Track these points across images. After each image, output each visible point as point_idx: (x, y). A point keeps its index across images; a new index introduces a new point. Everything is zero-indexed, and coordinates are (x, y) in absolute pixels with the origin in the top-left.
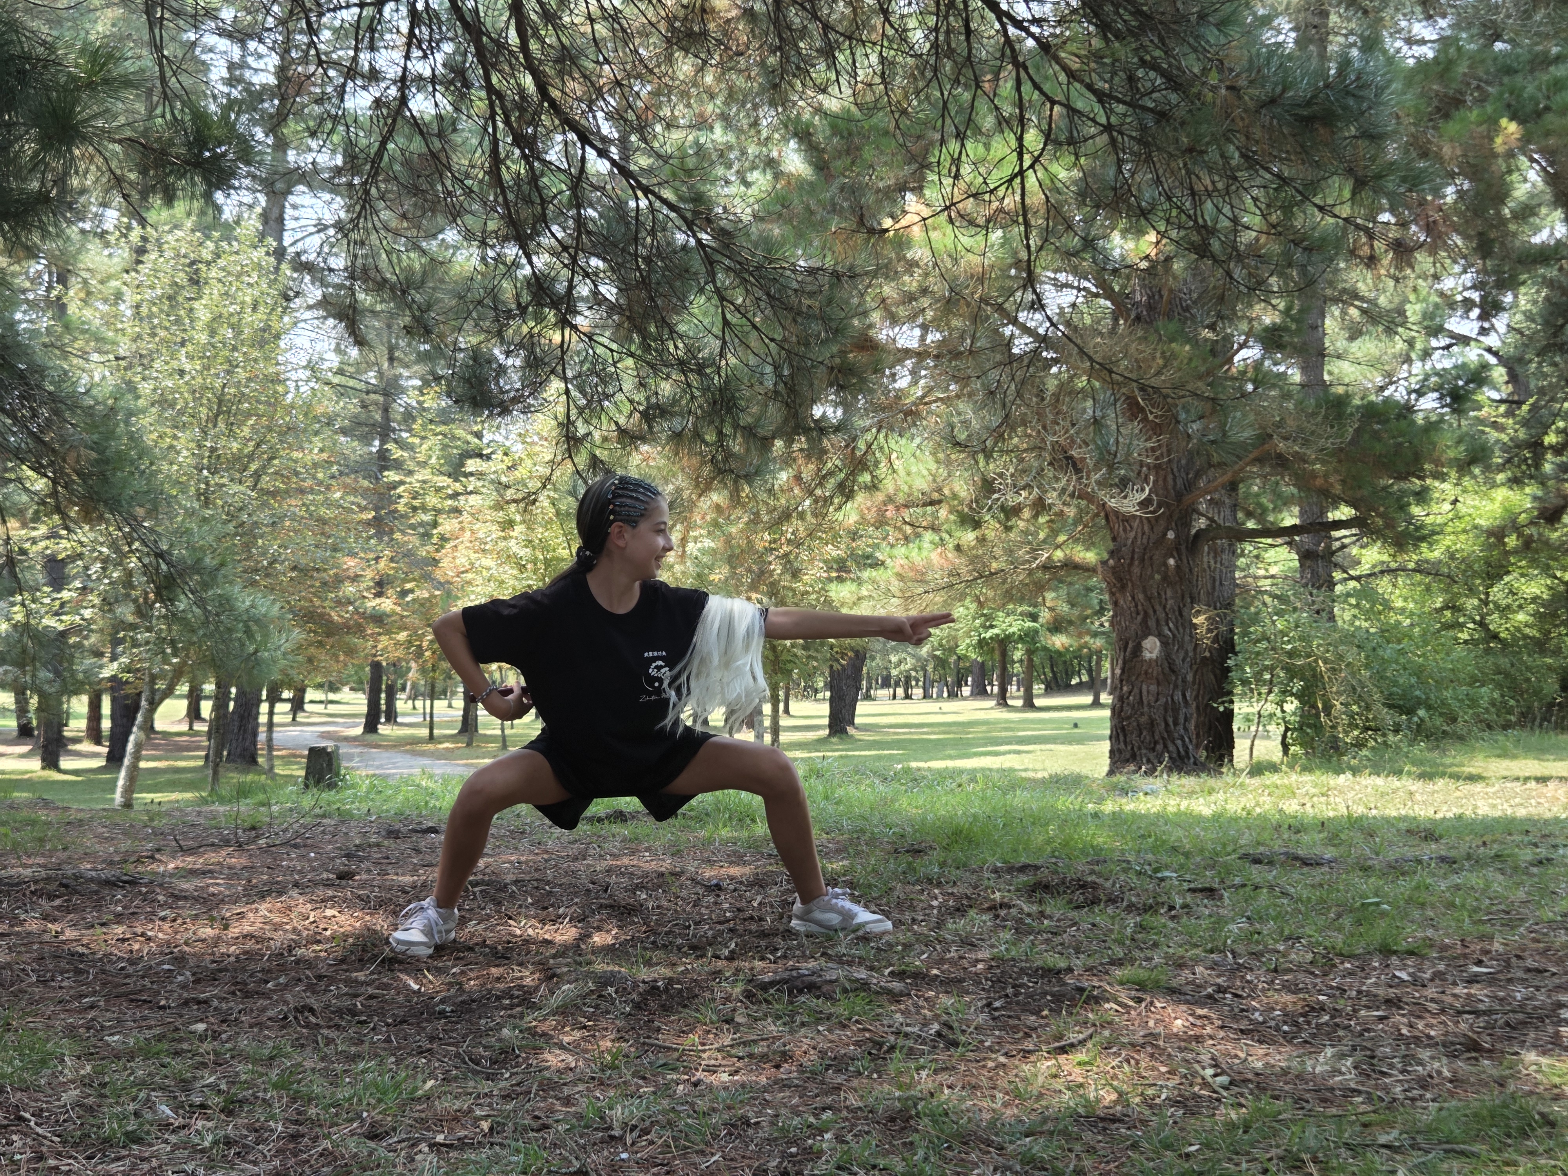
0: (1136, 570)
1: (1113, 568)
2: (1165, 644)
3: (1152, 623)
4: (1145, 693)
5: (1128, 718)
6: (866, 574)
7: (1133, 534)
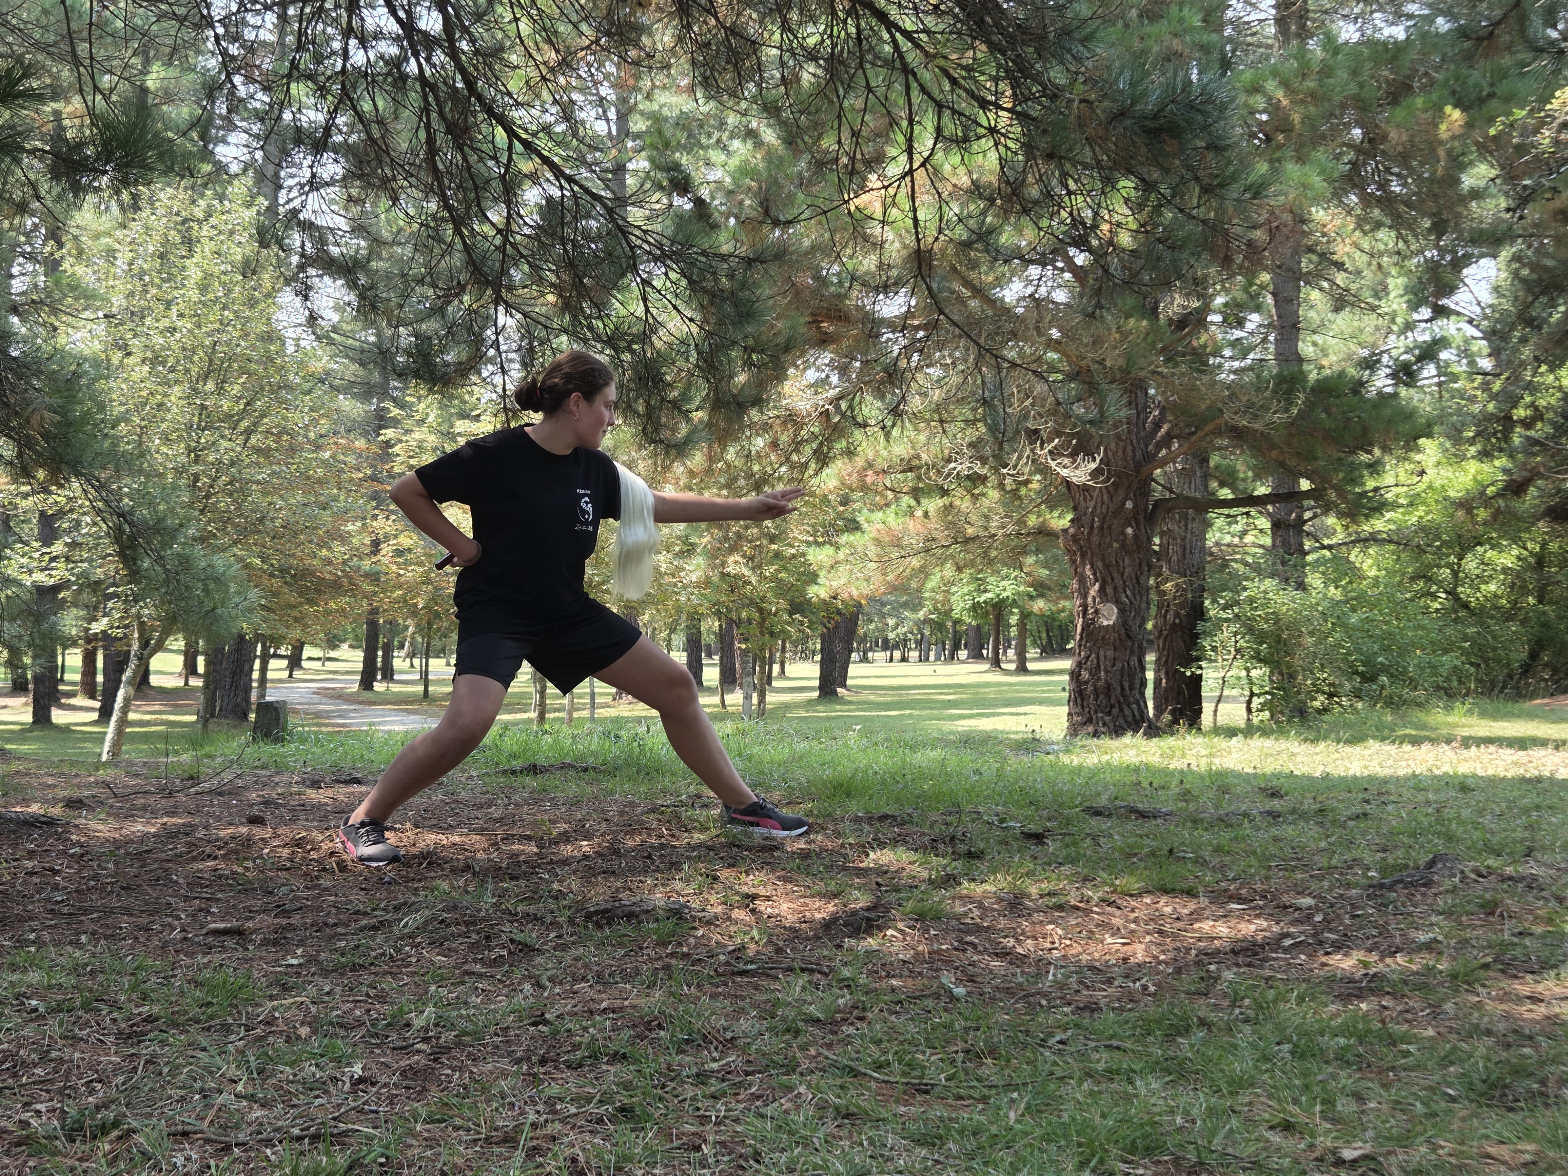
0: (1095, 539)
1: (1074, 536)
2: (1122, 611)
3: (1109, 590)
4: (1102, 658)
5: (1087, 682)
6: (844, 538)
7: (1092, 504)
